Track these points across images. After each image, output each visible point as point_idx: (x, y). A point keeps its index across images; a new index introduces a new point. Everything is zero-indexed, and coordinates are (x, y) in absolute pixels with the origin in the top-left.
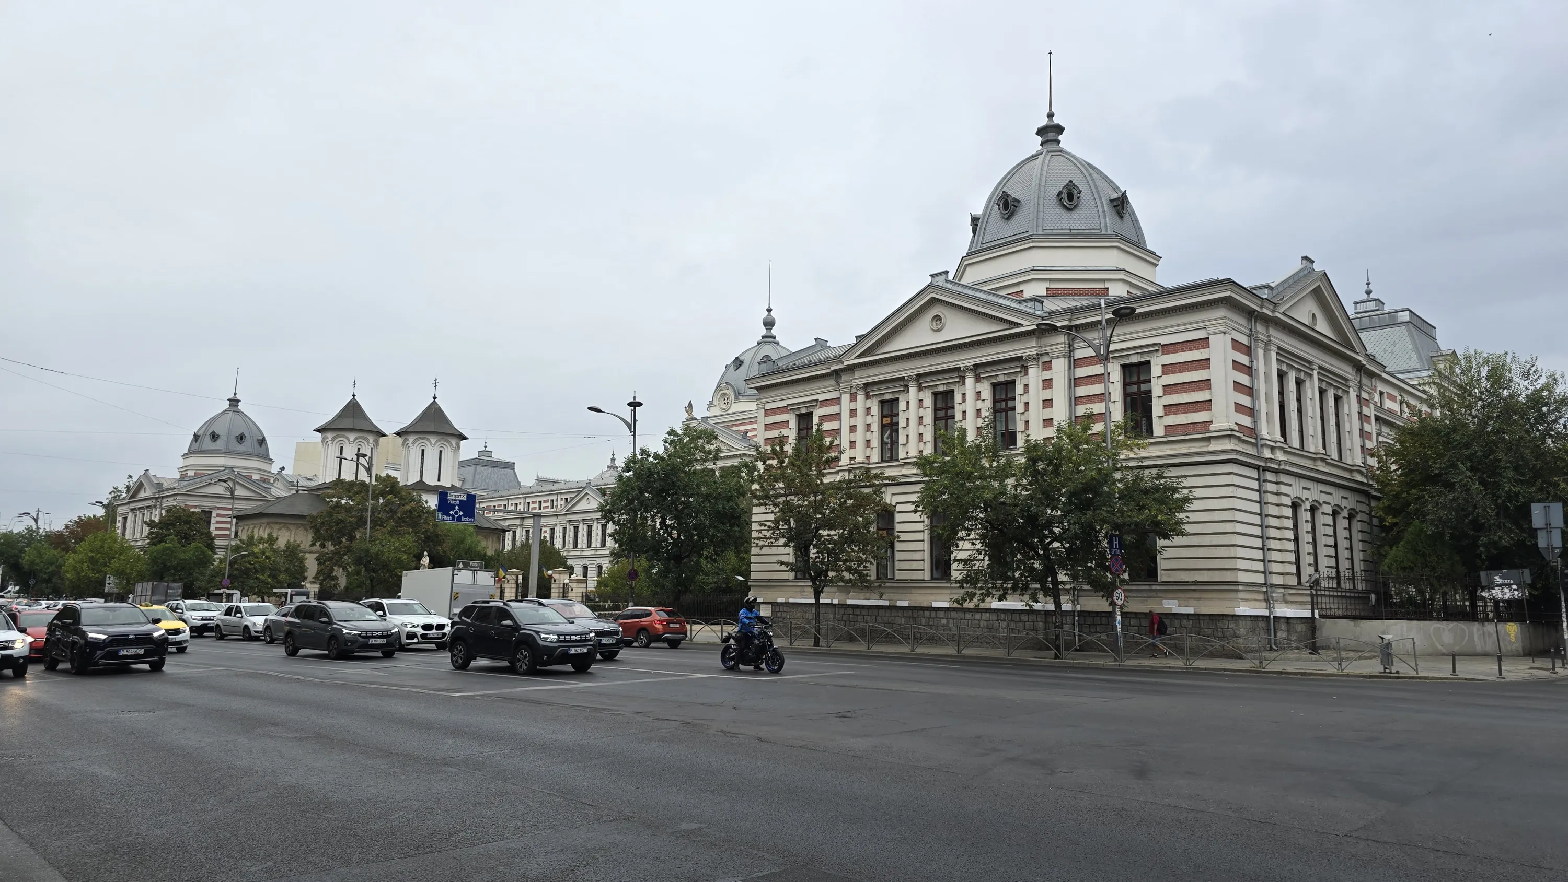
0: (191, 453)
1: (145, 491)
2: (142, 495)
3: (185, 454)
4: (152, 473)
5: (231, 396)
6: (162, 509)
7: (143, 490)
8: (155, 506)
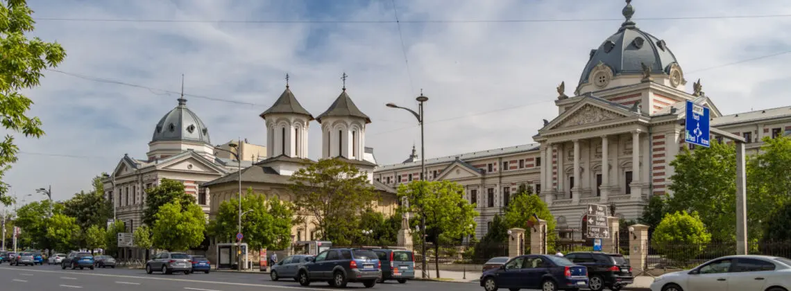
0: (155, 140)
1: (126, 170)
2: (124, 173)
3: (151, 142)
4: (130, 156)
5: (180, 97)
6: (143, 183)
7: (125, 169)
8: (137, 181)
